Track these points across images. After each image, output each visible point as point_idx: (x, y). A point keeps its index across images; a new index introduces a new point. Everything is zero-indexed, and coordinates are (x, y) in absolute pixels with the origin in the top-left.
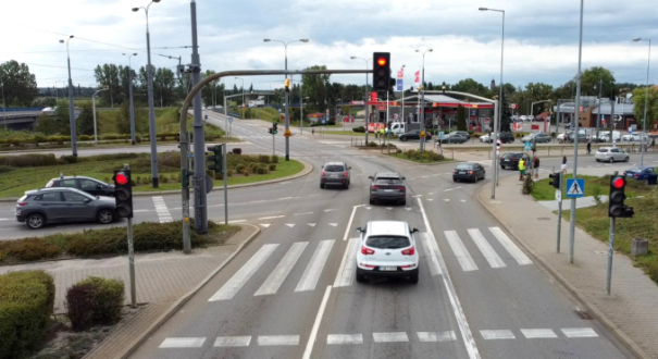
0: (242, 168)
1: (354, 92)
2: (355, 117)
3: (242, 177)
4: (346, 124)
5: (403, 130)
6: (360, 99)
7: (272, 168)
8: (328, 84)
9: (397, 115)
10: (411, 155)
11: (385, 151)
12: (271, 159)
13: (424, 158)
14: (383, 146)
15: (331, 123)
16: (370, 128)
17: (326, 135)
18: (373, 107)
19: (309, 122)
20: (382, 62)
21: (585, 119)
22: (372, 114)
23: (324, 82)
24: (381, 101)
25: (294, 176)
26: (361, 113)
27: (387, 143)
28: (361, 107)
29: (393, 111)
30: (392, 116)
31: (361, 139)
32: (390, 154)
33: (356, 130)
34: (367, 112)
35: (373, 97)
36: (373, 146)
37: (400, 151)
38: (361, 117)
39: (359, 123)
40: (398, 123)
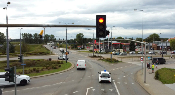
0: (48, 67)
1: (90, 40)
2: (90, 47)
3: (47, 71)
4: (87, 49)
5: (104, 51)
6: (92, 42)
7: (60, 66)
8: (83, 38)
9: (102, 46)
10: (108, 60)
11: (99, 58)
12: (60, 62)
13: (112, 61)
14: (99, 57)
15: (83, 49)
16: (94, 50)
17: (81, 53)
18: (95, 44)
19: (78, 48)
20: (101, 21)
21: (155, 47)
22: (95, 46)
23: (82, 37)
24: (98, 42)
25: (67, 70)
26: (92, 46)
27: (100, 55)
28: (92, 44)
29: (101, 45)
30: (101, 47)
31: (91, 54)
32: (101, 60)
33: (90, 51)
34: (93, 46)
35: (95, 42)
36: (95, 56)
37: (104, 59)
38: (92, 47)
39: (91, 49)
40: (103, 49)
